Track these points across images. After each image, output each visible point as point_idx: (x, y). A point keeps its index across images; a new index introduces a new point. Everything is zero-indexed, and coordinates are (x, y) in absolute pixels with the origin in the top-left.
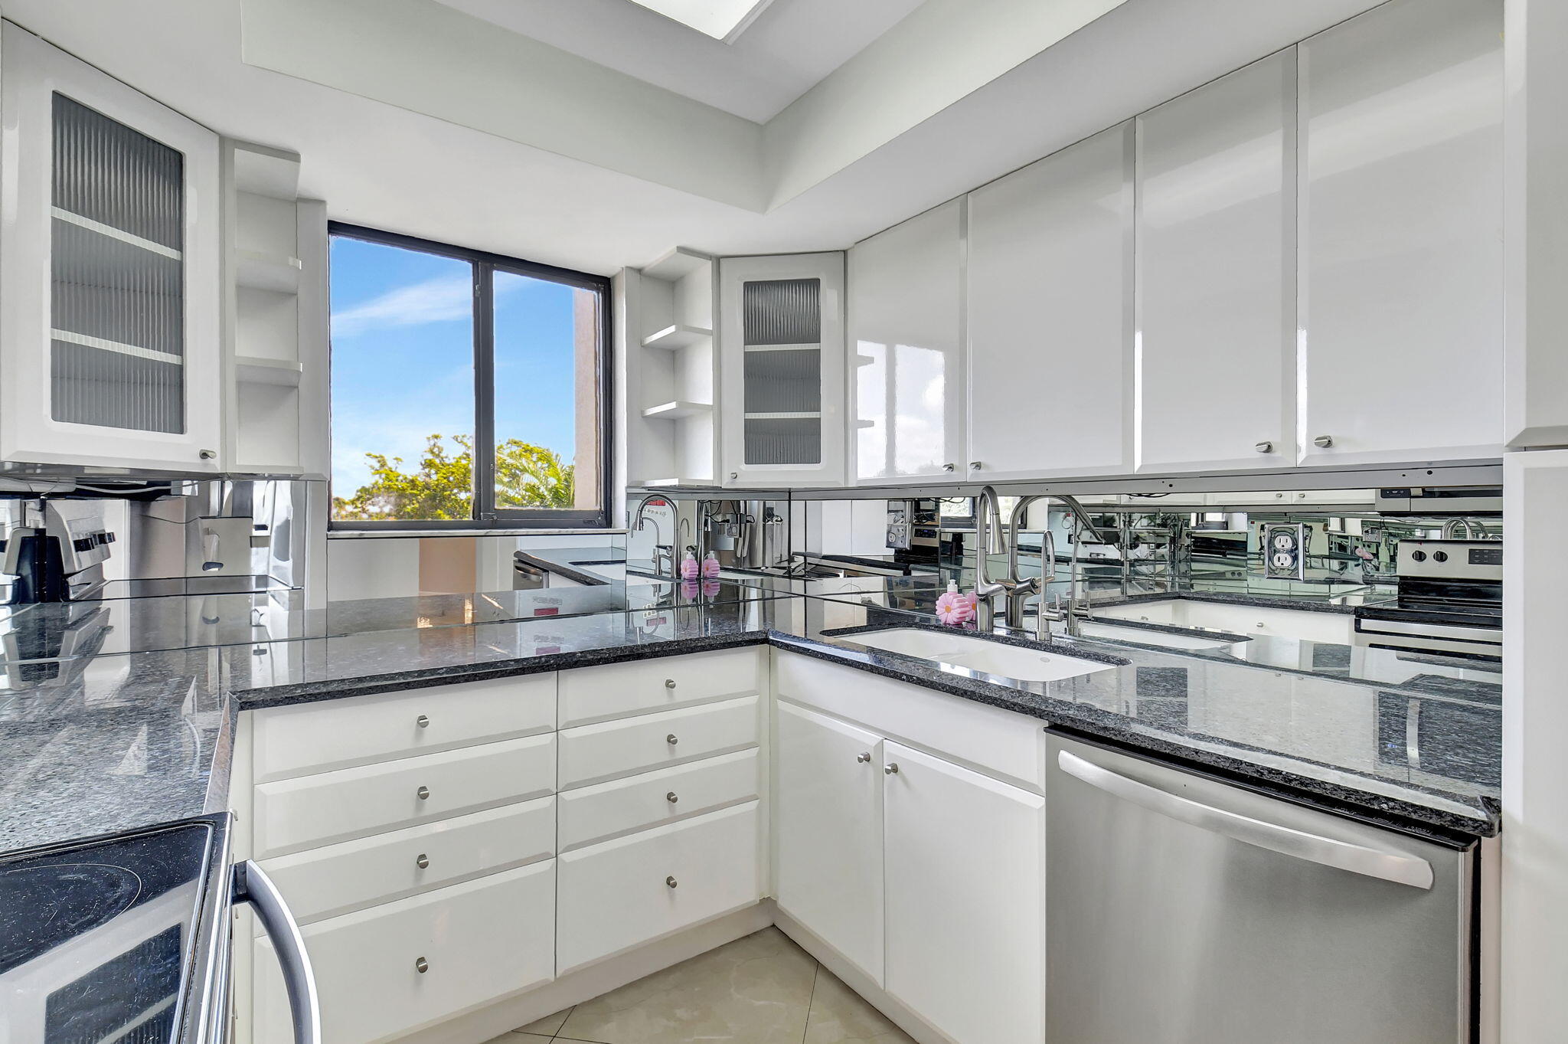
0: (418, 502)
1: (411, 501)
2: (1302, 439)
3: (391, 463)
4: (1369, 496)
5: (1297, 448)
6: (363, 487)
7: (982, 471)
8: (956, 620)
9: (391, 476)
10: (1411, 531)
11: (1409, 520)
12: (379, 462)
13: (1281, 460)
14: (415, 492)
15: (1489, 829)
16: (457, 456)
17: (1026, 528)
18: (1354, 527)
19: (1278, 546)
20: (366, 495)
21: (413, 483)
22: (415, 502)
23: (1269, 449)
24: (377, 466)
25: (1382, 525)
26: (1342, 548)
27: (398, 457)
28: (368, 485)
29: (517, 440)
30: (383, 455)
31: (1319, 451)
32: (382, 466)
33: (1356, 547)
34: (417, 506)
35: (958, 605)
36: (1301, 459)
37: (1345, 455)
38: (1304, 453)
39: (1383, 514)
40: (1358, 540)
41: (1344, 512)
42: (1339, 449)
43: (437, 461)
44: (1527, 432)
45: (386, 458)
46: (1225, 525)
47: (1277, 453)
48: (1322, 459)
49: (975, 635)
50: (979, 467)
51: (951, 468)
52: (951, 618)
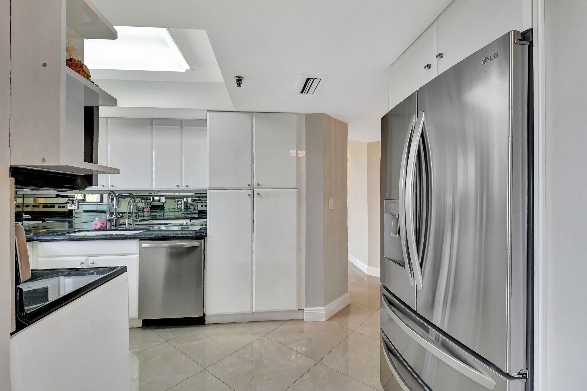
2: (184, 185)
4: (193, 194)
5: (183, 187)
7: (114, 188)
8: (99, 228)
10: (202, 201)
11: (201, 198)
15: (205, 236)
17: (102, 203)
18: (190, 200)
19: (179, 203)
23: (178, 186)
25: (196, 200)
26: (187, 206)
31: (186, 187)
33: (190, 206)
35: (100, 223)
37: (190, 188)
38: (184, 188)
39: (196, 197)
40: (190, 204)
41: (187, 197)
42: (189, 187)
44: (209, 187)
46: (159, 200)
47: (180, 187)
48: (186, 188)
49: (107, 230)
50: (113, 186)
51: (103, 186)
52: (97, 227)
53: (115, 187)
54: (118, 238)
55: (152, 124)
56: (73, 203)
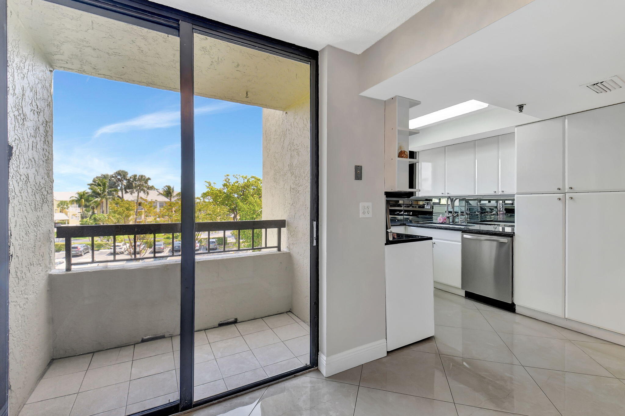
0: (222, 198)
1: (220, 197)
2: (500, 191)
3: (212, 185)
6: (204, 193)
9: (213, 189)
12: (209, 184)
13: (497, 194)
14: (221, 194)
15: (513, 235)
16: (234, 182)
20: (205, 195)
21: (220, 191)
22: (221, 198)
23: (495, 192)
24: (208, 185)
27: (215, 182)
28: (205, 192)
29: (254, 176)
30: (210, 181)
31: (502, 193)
32: (210, 185)
34: (222, 199)
35: (442, 219)
36: (500, 194)
42: (504, 192)
43: (228, 184)
44: (517, 193)
45: (211, 183)
47: (496, 192)
48: (502, 194)
49: (446, 224)
50: (448, 193)
51: (443, 194)
52: (441, 222)
53: (450, 194)
54: (448, 229)
55: (475, 145)
56: (428, 205)
